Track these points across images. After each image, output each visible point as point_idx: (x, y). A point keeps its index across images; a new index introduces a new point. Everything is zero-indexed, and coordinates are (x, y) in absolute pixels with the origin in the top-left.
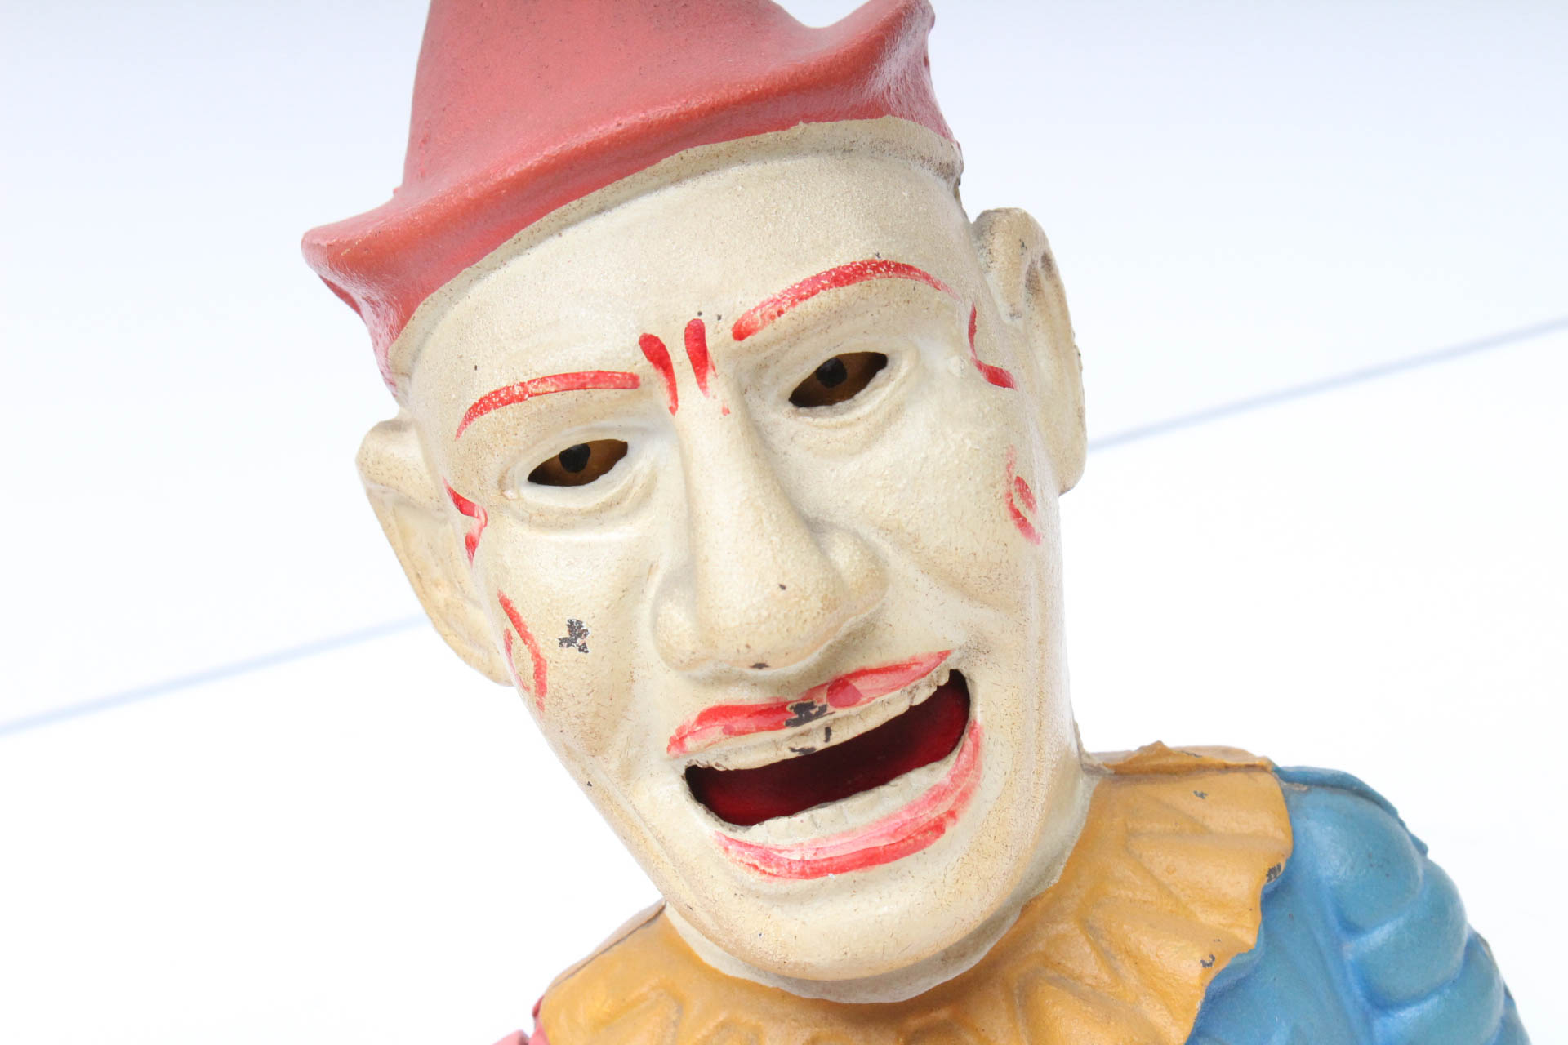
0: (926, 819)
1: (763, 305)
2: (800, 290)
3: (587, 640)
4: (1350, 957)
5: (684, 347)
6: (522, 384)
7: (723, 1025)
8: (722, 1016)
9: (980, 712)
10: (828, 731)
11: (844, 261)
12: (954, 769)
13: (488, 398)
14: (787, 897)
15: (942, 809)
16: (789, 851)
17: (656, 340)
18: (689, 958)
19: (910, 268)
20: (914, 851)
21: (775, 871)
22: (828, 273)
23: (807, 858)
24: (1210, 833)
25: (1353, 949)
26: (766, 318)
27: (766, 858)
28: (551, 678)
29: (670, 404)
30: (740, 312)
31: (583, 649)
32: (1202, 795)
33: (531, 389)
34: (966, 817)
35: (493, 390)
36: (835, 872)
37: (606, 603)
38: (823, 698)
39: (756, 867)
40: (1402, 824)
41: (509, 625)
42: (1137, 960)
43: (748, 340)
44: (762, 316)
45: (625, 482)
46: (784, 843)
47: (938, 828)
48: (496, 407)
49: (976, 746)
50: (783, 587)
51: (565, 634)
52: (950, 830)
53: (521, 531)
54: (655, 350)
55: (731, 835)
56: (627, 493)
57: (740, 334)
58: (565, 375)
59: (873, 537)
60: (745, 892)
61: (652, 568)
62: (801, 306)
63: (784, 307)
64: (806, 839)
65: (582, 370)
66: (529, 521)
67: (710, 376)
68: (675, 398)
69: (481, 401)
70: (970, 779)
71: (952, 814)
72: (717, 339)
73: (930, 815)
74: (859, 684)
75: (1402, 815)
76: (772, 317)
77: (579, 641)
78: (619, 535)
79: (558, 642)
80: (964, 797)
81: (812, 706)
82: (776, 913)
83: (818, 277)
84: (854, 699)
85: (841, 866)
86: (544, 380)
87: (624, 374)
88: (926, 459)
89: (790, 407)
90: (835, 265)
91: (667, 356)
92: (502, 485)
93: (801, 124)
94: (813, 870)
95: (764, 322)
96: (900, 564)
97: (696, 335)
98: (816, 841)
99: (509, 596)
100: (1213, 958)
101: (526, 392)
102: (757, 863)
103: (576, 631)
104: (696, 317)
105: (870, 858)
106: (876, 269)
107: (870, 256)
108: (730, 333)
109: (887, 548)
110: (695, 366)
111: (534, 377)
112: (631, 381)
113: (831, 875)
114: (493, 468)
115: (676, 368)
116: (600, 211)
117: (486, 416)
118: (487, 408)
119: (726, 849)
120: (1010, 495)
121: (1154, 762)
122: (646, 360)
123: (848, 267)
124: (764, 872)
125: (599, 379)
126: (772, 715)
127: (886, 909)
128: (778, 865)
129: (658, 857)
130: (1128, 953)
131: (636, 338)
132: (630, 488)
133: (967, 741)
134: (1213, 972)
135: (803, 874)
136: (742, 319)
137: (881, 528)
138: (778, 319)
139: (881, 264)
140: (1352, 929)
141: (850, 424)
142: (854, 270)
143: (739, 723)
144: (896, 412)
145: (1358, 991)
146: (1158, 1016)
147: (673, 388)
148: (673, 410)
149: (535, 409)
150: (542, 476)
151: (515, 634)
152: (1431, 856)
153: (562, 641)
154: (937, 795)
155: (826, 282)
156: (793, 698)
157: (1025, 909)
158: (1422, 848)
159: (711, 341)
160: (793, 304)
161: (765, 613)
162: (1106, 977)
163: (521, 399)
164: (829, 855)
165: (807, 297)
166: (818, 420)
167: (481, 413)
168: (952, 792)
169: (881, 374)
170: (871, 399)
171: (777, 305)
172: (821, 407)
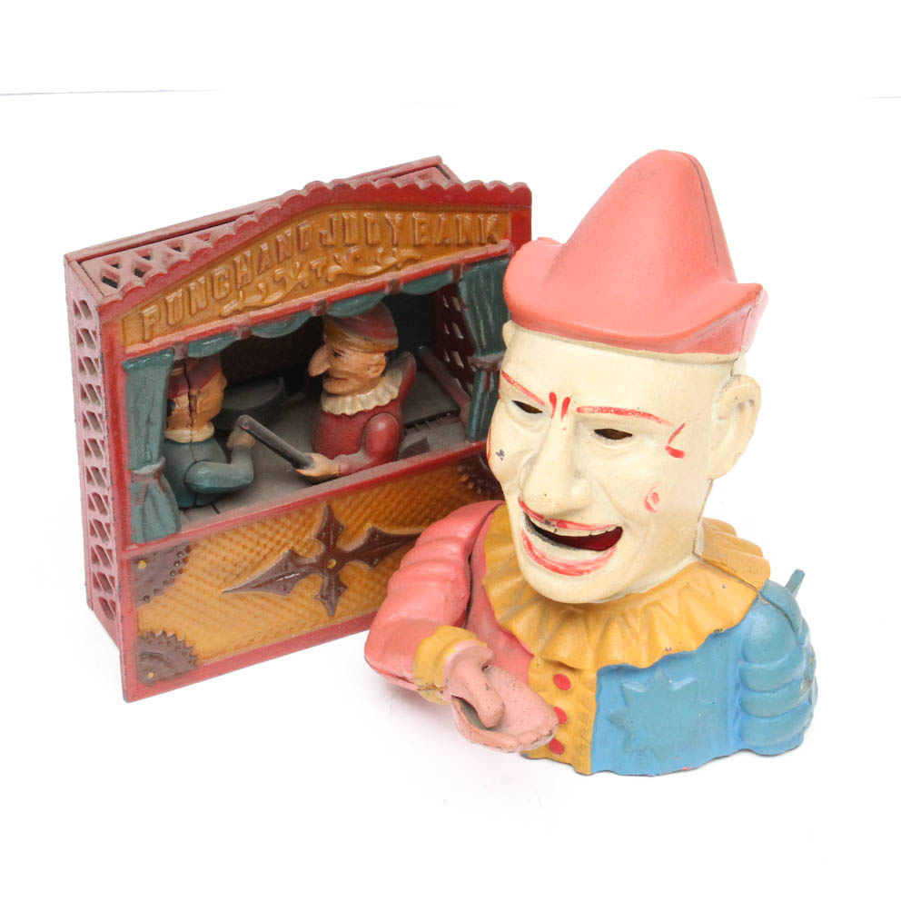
0: (579, 569)
1: (589, 407)
3: (504, 458)
4: (740, 665)
5: (562, 402)
6: (514, 380)
9: (619, 544)
10: (556, 530)
12: (598, 558)
15: (586, 568)
17: (555, 395)
19: (650, 415)
20: (570, 575)
23: (539, 556)
27: (530, 547)
30: (582, 405)
31: (502, 459)
32: (724, 587)
33: (515, 384)
34: (593, 573)
37: (512, 453)
38: (555, 523)
39: (526, 547)
42: (652, 633)
43: (581, 414)
44: (587, 410)
45: (535, 423)
47: (581, 573)
49: (611, 554)
50: (545, 495)
52: (585, 576)
53: (504, 411)
54: (553, 398)
55: (526, 532)
57: (579, 410)
58: (525, 389)
59: (597, 485)
61: (531, 450)
63: (596, 411)
65: (530, 391)
66: (507, 412)
67: (565, 416)
68: (553, 414)
70: (602, 564)
71: (588, 571)
72: (572, 407)
73: (582, 568)
74: (568, 525)
76: (590, 412)
77: (502, 457)
79: (496, 452)
80: (596, 568)
81: (550, 523)
83: (611, 408)
84: (566, 527)
86: (519, 385)
87: (540, 398)
89: (593, 432)
90: (617, 407)
91: (556, 402)
95: (587, 412)
97: (567, 401)
100: (671, 649)
101: (513, 383)
103: (502, 454)
104: (569, 397)
105: (555, 569)
106: (634, 414)
108: (577, 408)
109: (600, 490)
110: (563, 410)
111: (517, 381)
112: (542, 403)
115: (557, 407)
119: (522, 535)
120: (646, 497)
122: (549, 399)
123: (622, 408)
124: (527, 551)
125: (534, 396)
126: (538, 518)
128: (531, 552)
130: (650, 628)
131: (549, 392)
133: (609, 551)
134: (667, 653)
136: (581, 407)
137: (601, 484)
138: (592, 413)
139: (636, 412)
140: (744, 657)
142: (625, 411)
144: (626, 453)
147: (554, 411)
148: (551, 417)
150: (517, 403)
153: (498, 453)
154: (586, 563)
155: (612, 411)
156: (547, 518)
157: (627, 596)
159: (570, 407)
160: (600, 412)
165: (604, 412)
166: (599, 443)
168: (595, 565)
169: (628, 439)
170: (618, 445)
171: (594, 409)
172: (604, 438)
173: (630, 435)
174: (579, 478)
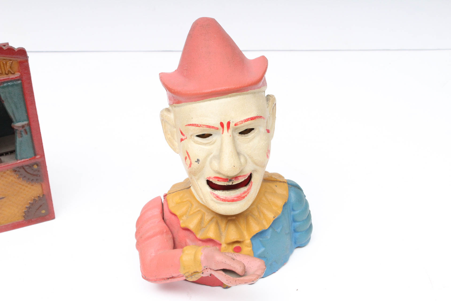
0: (242, 196)
1: (240, 121)
2: (246, 120)
3: (199, 162)
4: (292, 214)
5: (226, 125)
6: (200, 125)
7: (199, 211)
8: (199, 209)
9: (253, 180)
10: (233, 183)
11: (253, 116)
12: (248, 189)
13: (194, 124)
14: (219, 203)
15: (245, 195)
16: (221, 197)
17: (223, 123)
18: (194, 197)
19: (261, 117)
20: (240, 200)
21: (218, 199)
22: (251, 118)
23: (224, 199)
24: (277, 193)
25: (293, 213)
26: (240, 123)
27: (217, 197)
28: (192, 166)
29: (222, 132)
32: (276, 186)
33: (201, 126)
34: (248, 196)
35: (195, 123)
36: (227, 201)
37: (204, 158)
38: (234, 179)
39: (215, 198)
40: (303, 193)
41: (187, 156)
42: (264, 214)
43: (236, 126)
44: (239, 123)
45: (211, 140)
46: (220, 195)
47: (244, 197)
48: (195, 126)
49: (251, 185)
50: (234, 166)
51: (196, 160)
52: (246, 198)
53: (192, 142)
54: (222, 125)
56: (211, 142)
57: (236, 125)
58: (208, 126)
59: (246, 156)
60: (212, 200)
61: (212, 153)
62: (246, 123)
63: (243, 122)
64: (224, 196)
65: (210, 125)
66: (194, 142)
67: (229, 130)
68: (223, 132)
69: (192, 124)
70: (250, 190)
71: (246, 196)
72: (232, 125)
73: (243, 195)
74: (239, 178)
75: (304, 192)
76: (241, 124)
77: (198, 162)
78: (208, 147)
79: (195, 161)
81: (232, 180)
82: (216, 204)
83: (249, 118)
84: (237, 179)
85: (229, 201)
86: (204, 125)
87: (217, 127)
88: (257, 146)
89: (239, 134)
90: (251, 117)
91: (224, 126)
92: (191, 136)
93: (250, 90)
94: (224, 200)
95: (240, 124)
96: (249, 160)
97: (229, 123)
98: (225, 196)
99: (188, 152)
100: (275, 216)
101: (200, 126)
102: (216, 197)
103: (198, 160)
104: (229, 121)
105: (233, 201)
107: (257, 115)
108: (234, 125)
109: (248, 157)
110: (227, 128)
111: (202, 124)
112: (218, 129)
113: (227, 202)
114: (191, 133)
115: (224, 128)
116: (218, 99)
117: (192, 127)
118: (193, 126)
119: (211, 194)
120: (267, 153)
121: (270, 179)
122: (220, 126)
123: (253, 117)
124: (216, 199)
125: (213, 127)
126: (226, 180)
127: (233, 208)
128: (219, 198)
129: (199, 190)
130: (262, 213)
131: (220, 122)
132: (212, 142)
134: (274, 219)
135: (222, 201)
136: (236, 123)
137: (248, 155)
138: (242, 124)
139: (258, 117)
140: (293, 210)
141: (247, 139)
142: (254, 118)
143: (220, 180)
144: (254, 137)
145: (292, 219)
146: (265, 223)
147: (223, 131)
148: (222, 134)
149: (201, 129)
150: (198, 136)
151: (188, 158)
152: (306, 198)
153: (196, 161)
154: (245, 193)
155: (250, 119)
156: (229, 178)
158: (305, 196)
159: (231, 125)
160: (244, 122)
161: (231, 170)
162: (259, 216)
163: (199, 127)
164: (227, 199)
165: (247, 121)
166: (242, 137)
167: (192, 126)
168: (247, 192)
169: (253, 131)
170: (251, 135)
171: (242, 122)
172: (243, 135)
173: (253, 129)
174: (240, 155)
